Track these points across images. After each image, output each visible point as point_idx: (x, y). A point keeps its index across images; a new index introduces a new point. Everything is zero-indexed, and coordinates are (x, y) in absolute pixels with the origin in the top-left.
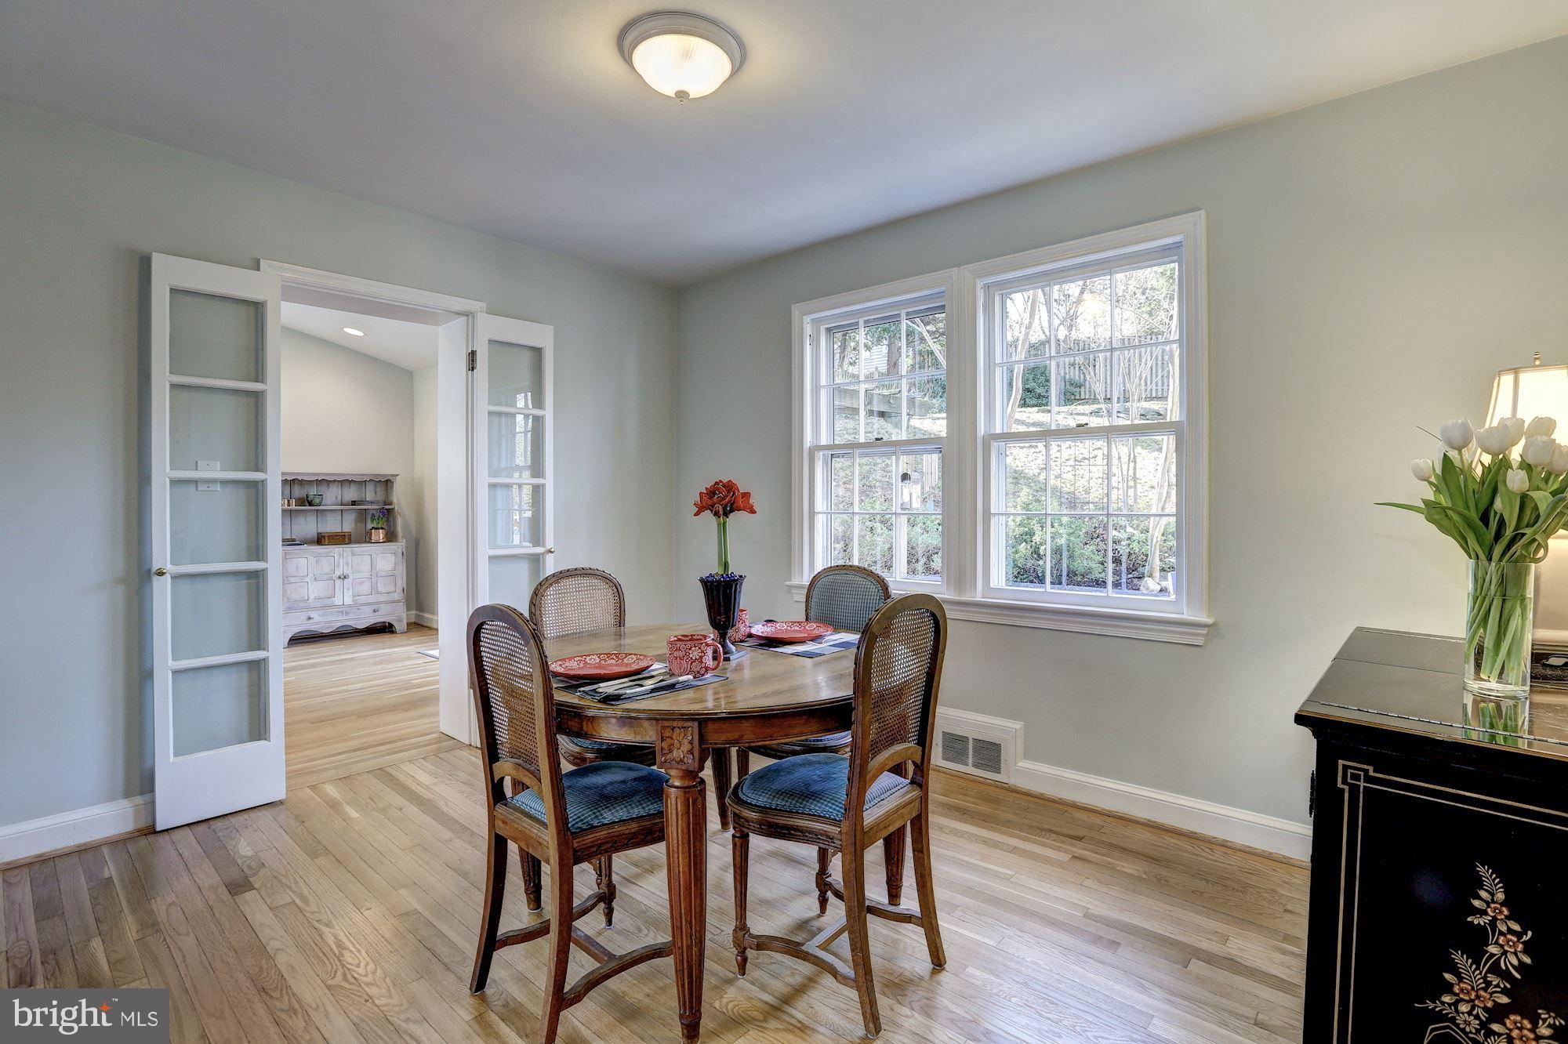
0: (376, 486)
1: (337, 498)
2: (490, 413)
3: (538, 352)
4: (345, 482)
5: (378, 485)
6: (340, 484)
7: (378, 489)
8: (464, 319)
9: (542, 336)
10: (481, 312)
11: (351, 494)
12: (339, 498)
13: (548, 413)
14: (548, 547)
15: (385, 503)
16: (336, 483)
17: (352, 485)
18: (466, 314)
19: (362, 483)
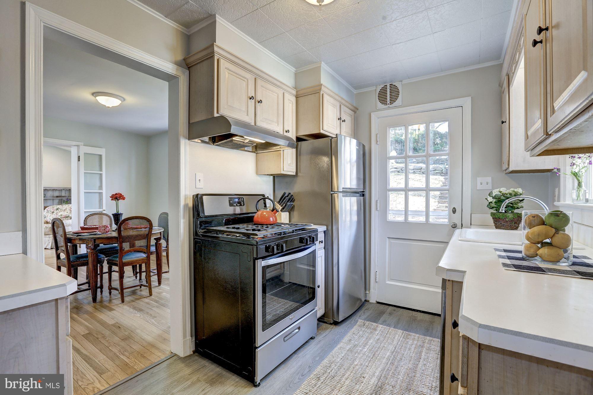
0: (65, 192)
1: (51, 195)
2: (85, 173)
3: (100, 156)
4: (54, 190)
5: (66, 191)
6: (52, 191)
7: (66, 192)
8: (77, 147)
9: (102, 151)
10: (82, 145)
11: (57, 194)
12: (52, 195)
13: (104, 172)
14: (104, 209)
15: (69, 197)
16: (51, 190)
17: (57, 191)
18: (77, 146)
19: (61, 190)
